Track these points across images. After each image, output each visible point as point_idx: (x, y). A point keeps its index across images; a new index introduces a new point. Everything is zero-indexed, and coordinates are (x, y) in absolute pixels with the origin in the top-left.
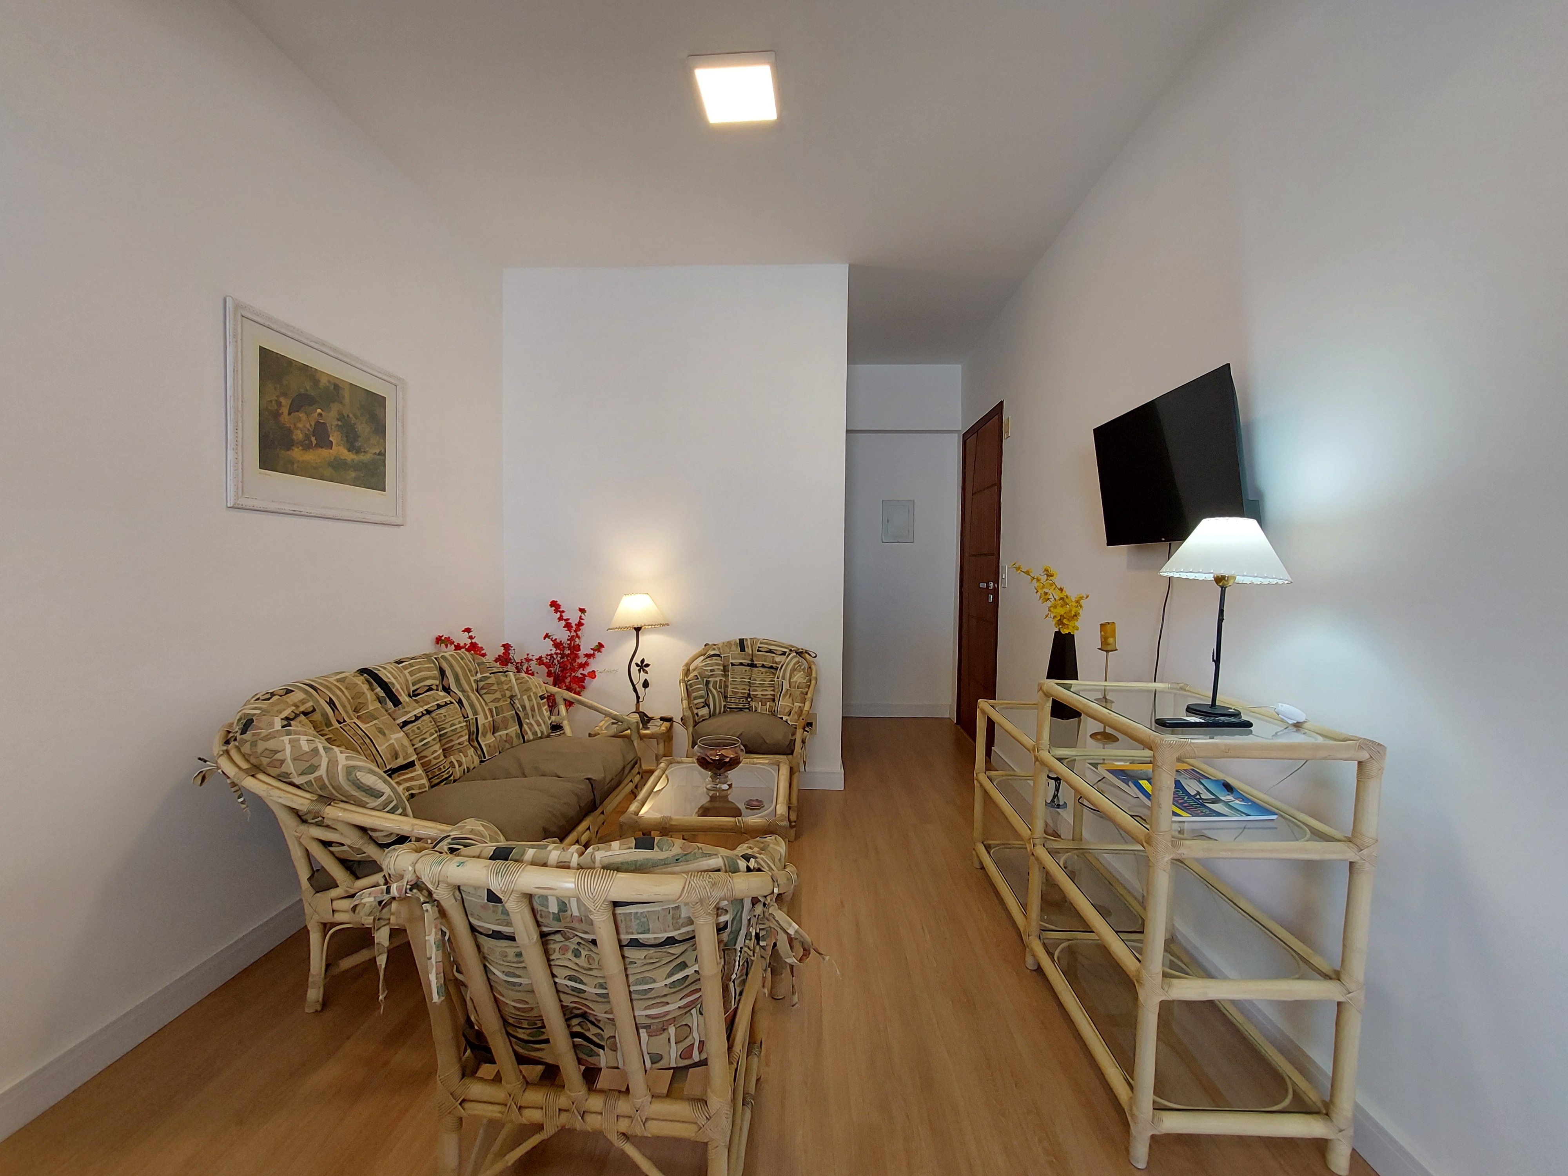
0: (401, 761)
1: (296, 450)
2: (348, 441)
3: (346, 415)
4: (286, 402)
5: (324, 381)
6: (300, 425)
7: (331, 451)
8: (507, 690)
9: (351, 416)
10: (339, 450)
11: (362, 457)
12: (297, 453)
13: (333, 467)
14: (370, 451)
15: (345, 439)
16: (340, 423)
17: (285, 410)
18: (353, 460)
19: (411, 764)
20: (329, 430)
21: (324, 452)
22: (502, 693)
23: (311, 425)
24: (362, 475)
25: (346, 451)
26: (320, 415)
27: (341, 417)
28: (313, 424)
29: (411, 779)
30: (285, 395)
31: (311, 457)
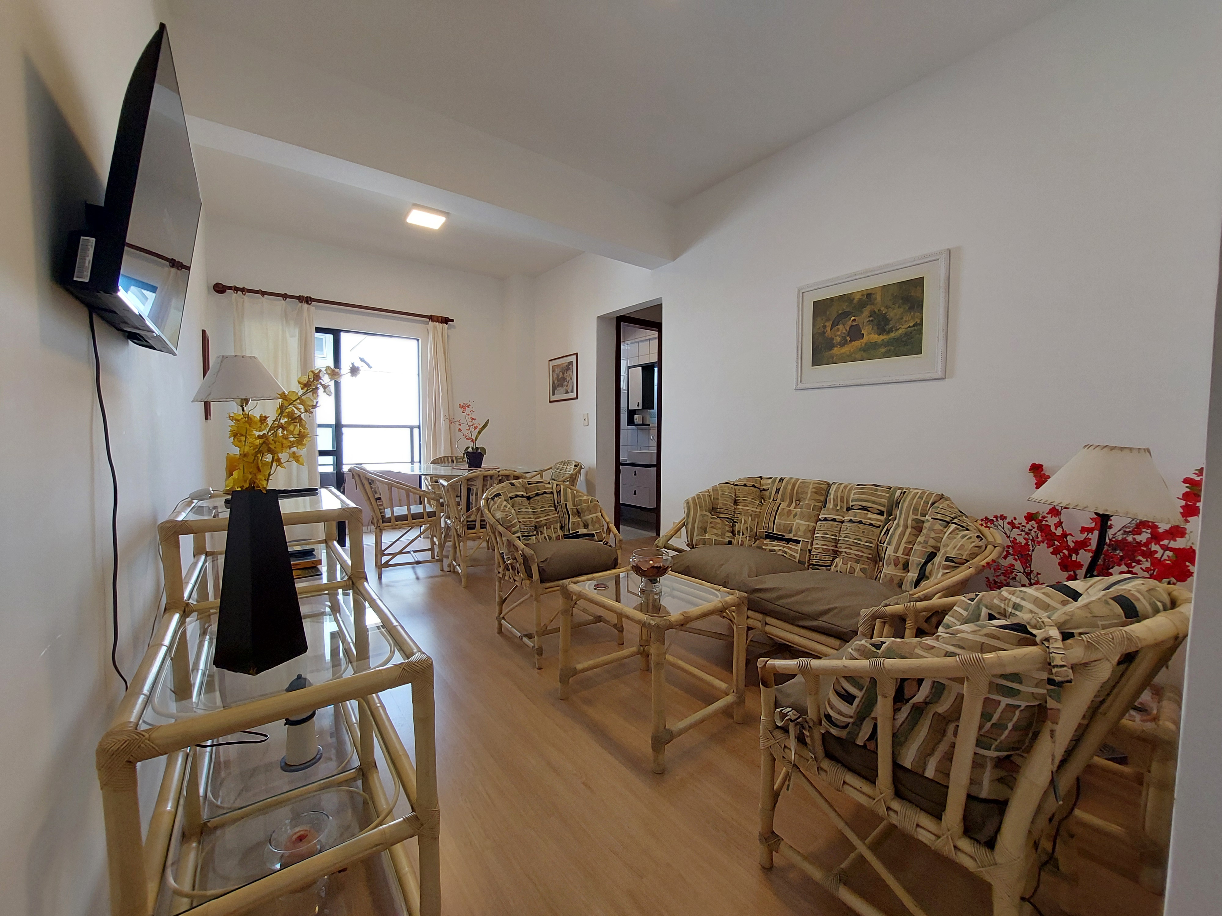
0: (791, 536)
1: (835, 348)
2: (878, 328)
3: (877, 311)
4: (829, 324)
5: (858, 297)
6: (839, 333)
7: (862, 340)
8: (933, 538)
9: (882, 309)
10: (870, 336)
11: (892, 335)
12: (836, 351)
13: (864, 351)
14: (903, 327)
15: (875, 328)
16: (871, 319)
17: (828, 329)
18: (883, 340)
19: (798, 542)
20: (861, 327)
21: (857, 344)
22: (926, 539)
23: (846, 330)
24: (893, 348)
25: (877, 336)
26: (854, 320)
27: (873, 313)
28: (848, 328)
29: (790, 548)
30: (828, 320)
31: (846, 349)
